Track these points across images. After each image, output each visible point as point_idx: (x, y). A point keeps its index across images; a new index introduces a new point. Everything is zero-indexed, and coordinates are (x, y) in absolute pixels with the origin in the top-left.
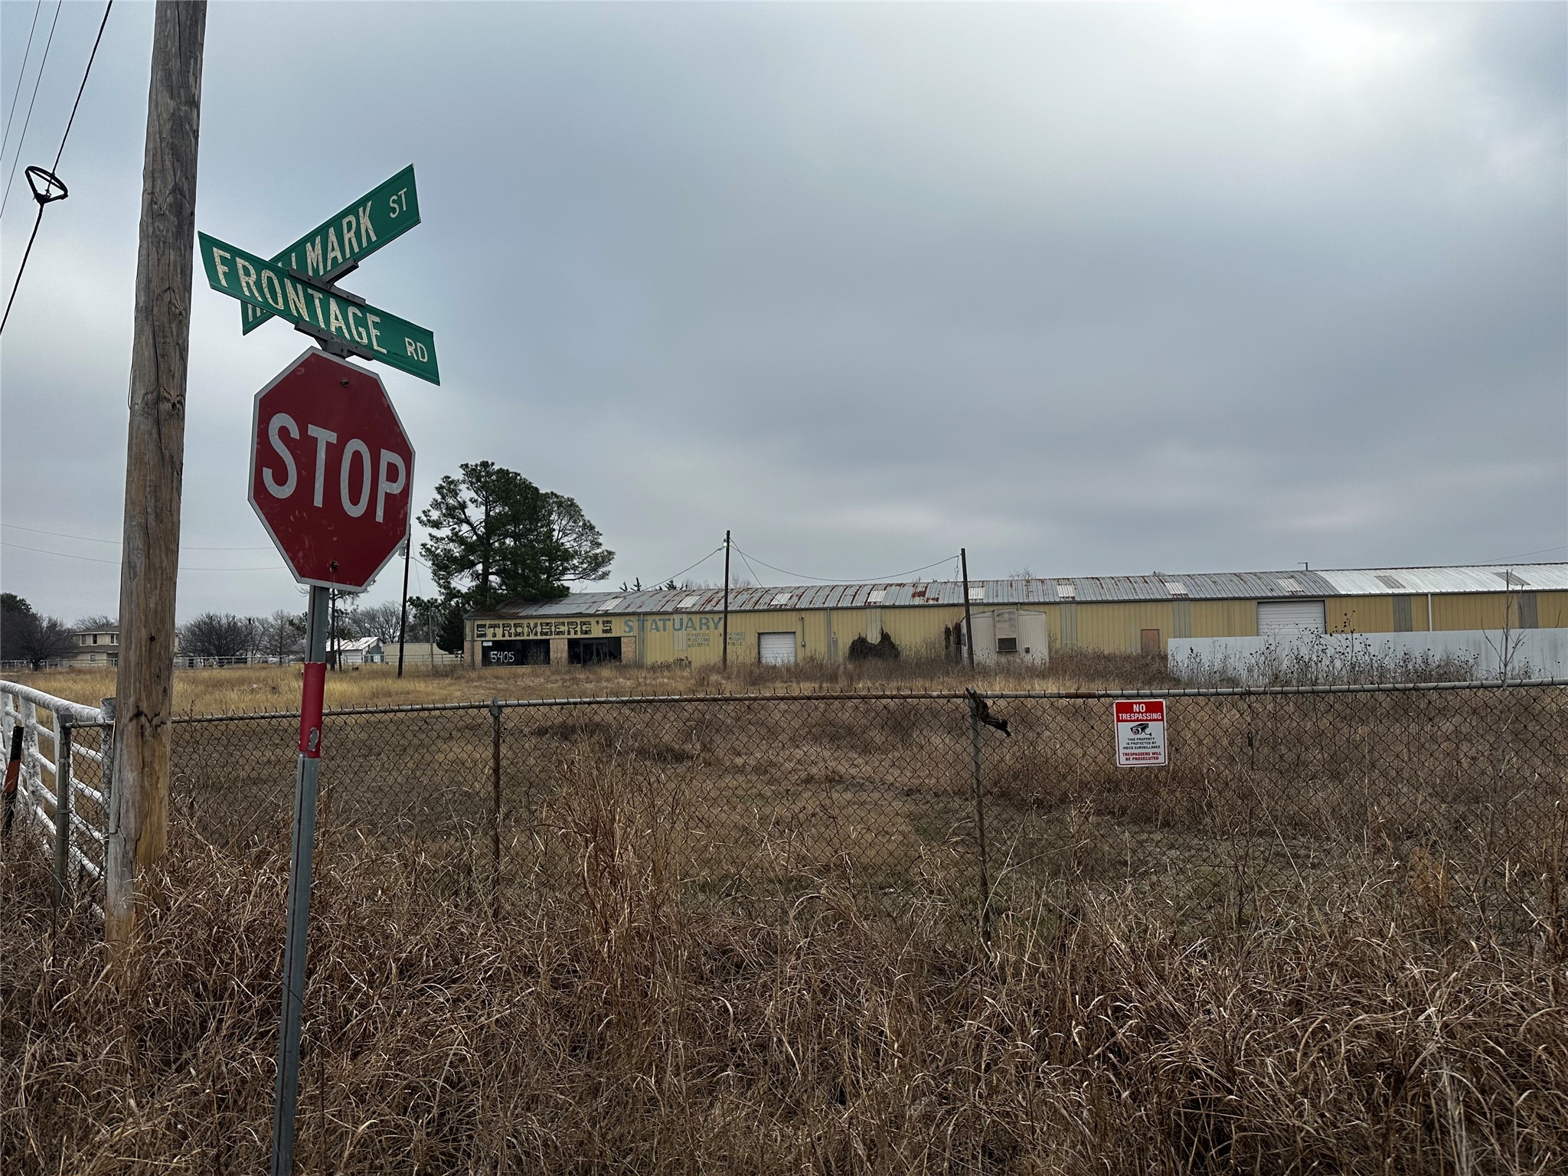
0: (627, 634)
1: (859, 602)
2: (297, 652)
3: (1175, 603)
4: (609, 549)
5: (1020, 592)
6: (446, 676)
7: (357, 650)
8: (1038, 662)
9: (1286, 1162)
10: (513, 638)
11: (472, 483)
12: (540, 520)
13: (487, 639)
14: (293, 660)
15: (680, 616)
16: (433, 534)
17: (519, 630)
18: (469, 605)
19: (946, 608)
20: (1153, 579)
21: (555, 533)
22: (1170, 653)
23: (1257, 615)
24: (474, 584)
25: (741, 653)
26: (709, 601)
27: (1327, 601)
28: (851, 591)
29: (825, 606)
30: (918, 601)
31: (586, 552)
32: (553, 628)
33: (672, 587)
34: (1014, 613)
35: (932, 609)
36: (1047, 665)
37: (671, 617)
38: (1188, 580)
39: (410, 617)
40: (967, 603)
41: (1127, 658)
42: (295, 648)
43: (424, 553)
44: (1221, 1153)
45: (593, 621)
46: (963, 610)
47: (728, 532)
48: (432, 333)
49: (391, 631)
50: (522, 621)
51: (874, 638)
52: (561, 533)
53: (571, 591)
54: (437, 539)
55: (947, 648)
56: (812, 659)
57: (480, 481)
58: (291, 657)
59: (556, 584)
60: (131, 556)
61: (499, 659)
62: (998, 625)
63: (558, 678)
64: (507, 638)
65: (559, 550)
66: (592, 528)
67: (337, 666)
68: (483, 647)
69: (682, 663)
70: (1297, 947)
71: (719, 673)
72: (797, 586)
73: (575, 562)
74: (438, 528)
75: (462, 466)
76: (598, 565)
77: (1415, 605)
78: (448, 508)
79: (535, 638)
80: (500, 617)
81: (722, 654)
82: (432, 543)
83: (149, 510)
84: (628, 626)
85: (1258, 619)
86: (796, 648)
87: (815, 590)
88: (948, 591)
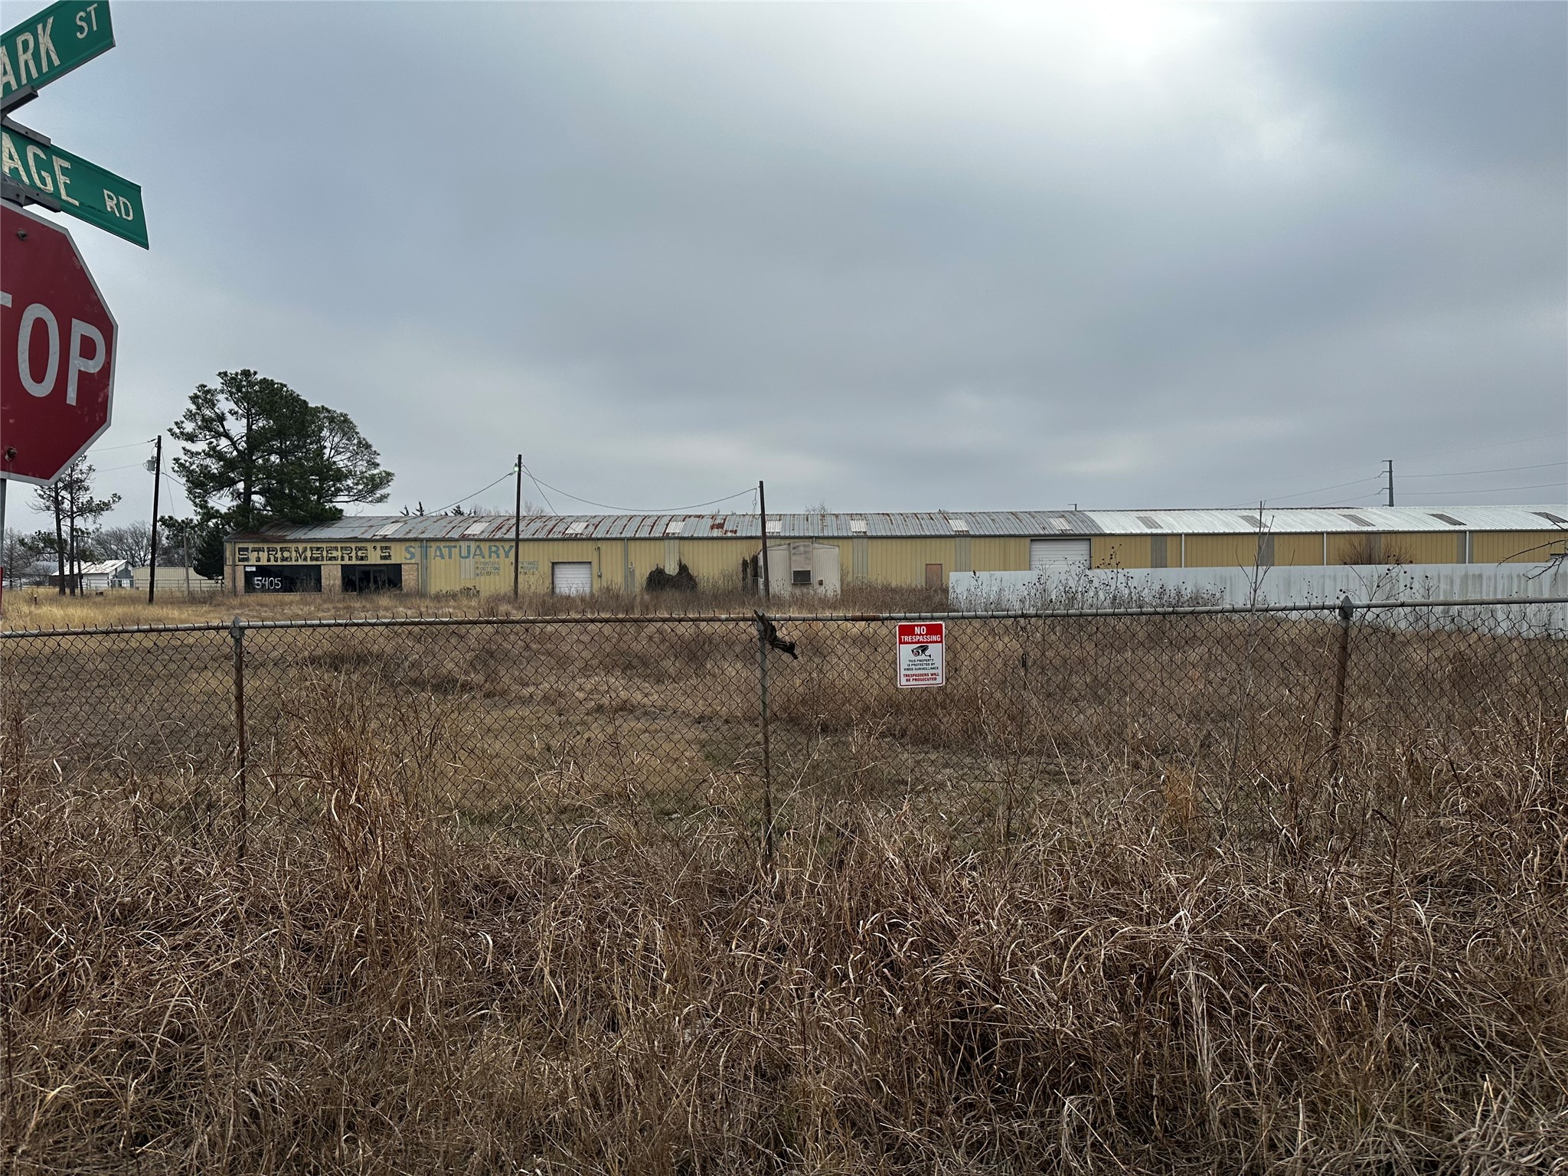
0: (408, 561)
1: (657, 533)
2: (30, 575)
3: (957, 539)
4: (388, 470)
5: (816, 526)
6: (205, 602)
7: (102, 574)
8: (830, 594)
9: (1045, 1064)
10: (279, 563)
11: (231, 394)
12: (309, 436)
13: (250, 563)
14: (26, 584)
15: (467, 543)
16: (187, 448)
17: (286, 554)
18: (230, 526)
19: (744, 541)
20: (938, 516)
21: (327, 451)
22: (951, 585)
23: (1030, 552)
24: (235, 503)
25: (533, 583)
26: (499, 528)
27: (1093, 539)
28: (650, 522)
29: (623, 536)
30: (716, 533)
31: (362, 473)
32: (325, 553)
33: (458, 512)
34: (808, 546)
35: (730, 542)
36: (839, 597)
37: (458, 544)
38: (970, 518)
39: (163, 538)
40: (764, 536)
41: (913, 591)
42: (28, 570)
43: (176, 468)
44: (985, 1060)
45: (369, 546)
46: (760, 542)
47: (520, 456)
48: (140, 187)
49: (142, 554)
50: (289, 545)
51: (672, 569)
52: (333, 451)
53: (344, 514)
54: (192, 453)
55: (744, 579)
56: (608, 590)
57: (240, 391)
58: (24, 580)
59: (328, 506)
61: (263, 585)
62: (793, 558)
63: (330, 606)
64: (272, 563)
65: (331, 470)
66: (368, 446)
67: (78, 591)
68: (246, 572)
69: (468, 592)
70: (1060, 858)
71: (509, 602)
72: (594, 514)
73: (350, 482)
74: (193, 442)
75: (220, 374)
76: (376, 487)
77: (1170, 543)
78: (204, 420)
79: (304, 563)
80: (265, 541)
81: (513, 584)
82: (186, 458)
84: (409, 552)
85: (1030, 555)
86: (591, 578)
87: (612, 520)
88: (746, 523)
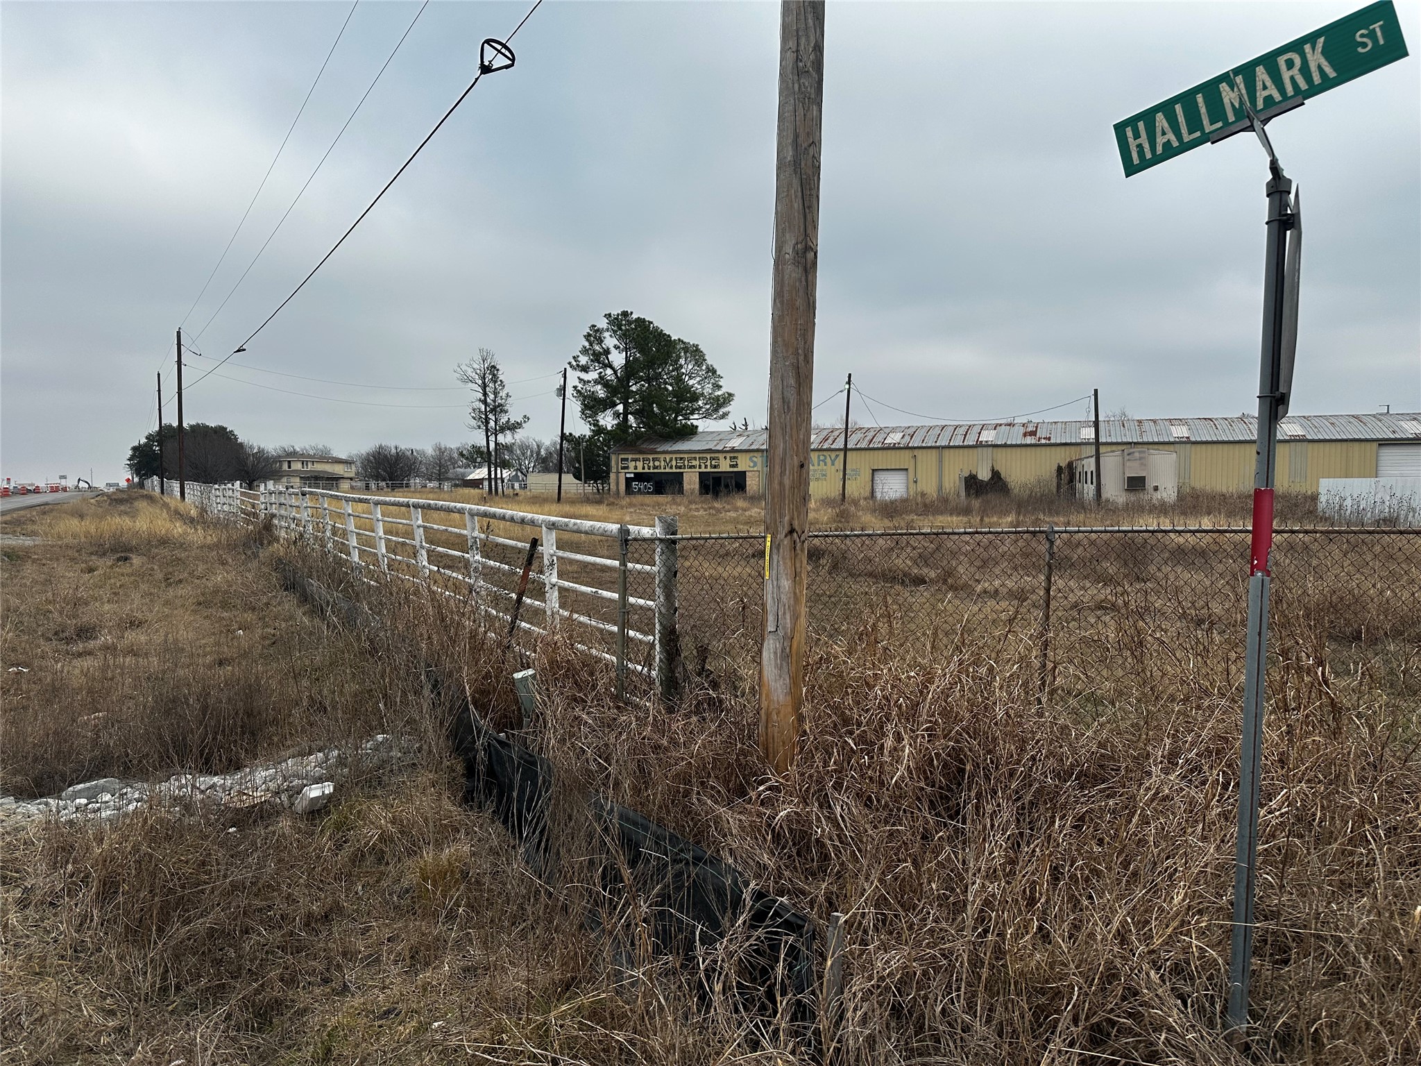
0: (751, 469)
1: (971, 441)
2: (453, 479)
3: (1292, 444)
4: (729, 392)
5: (1133, 432)
8: (1166, 499)
10: (652, 471)
11: (615, 332)
13: (630, 471)
16: (582, 377)
17: (657, 463)
18: (614, 440)
19: (1059, 447)
21: (685, 377)
22: (1321, 492)
23: (1377, 456)
24: (615, 422)
25: (856, 488)
26: (826, 439)
28: (962, 431)
29: (938, 444)
30: (1029, 440)
31: (709, 394)
32: (686, 463)
34: (1144, 452)
35: (1043, 448)
36: (1176, 503)
38: (1304, 421)
40: (1098, 443)
42: (449, 475)
43: (575, 395)
45: (721, 456)
47: (850, 375)
49: (527, 462)
50: (659, 456)
51: (984, 475)
52: (689, 377)
53: (699, 429)
54: (586, 382)
55: (1059, 484)
56: (923, 494)
57: (621, 329)
59: (688, 423)
60: (785, 393)
61: (639, 489)
62: (1128, 464)
64: (646, 470)
65: (688, 392)
66: (714, 372)
68: (627, 478)
71: (837, 506)
72: (908, 425)
73: (701, 403)
74: (586, 372)
75: (606, 315)
76: (720, 406)
78: (594, 354)
79: (671, 471)
80: (641, 452)
81: (841, 489)
82: (582, 386)
83: (800, 351)
84: (753, 461)
85: (1377, 461)
86: (908, 483)
87: (925, 430)
88: (1059, 430)
